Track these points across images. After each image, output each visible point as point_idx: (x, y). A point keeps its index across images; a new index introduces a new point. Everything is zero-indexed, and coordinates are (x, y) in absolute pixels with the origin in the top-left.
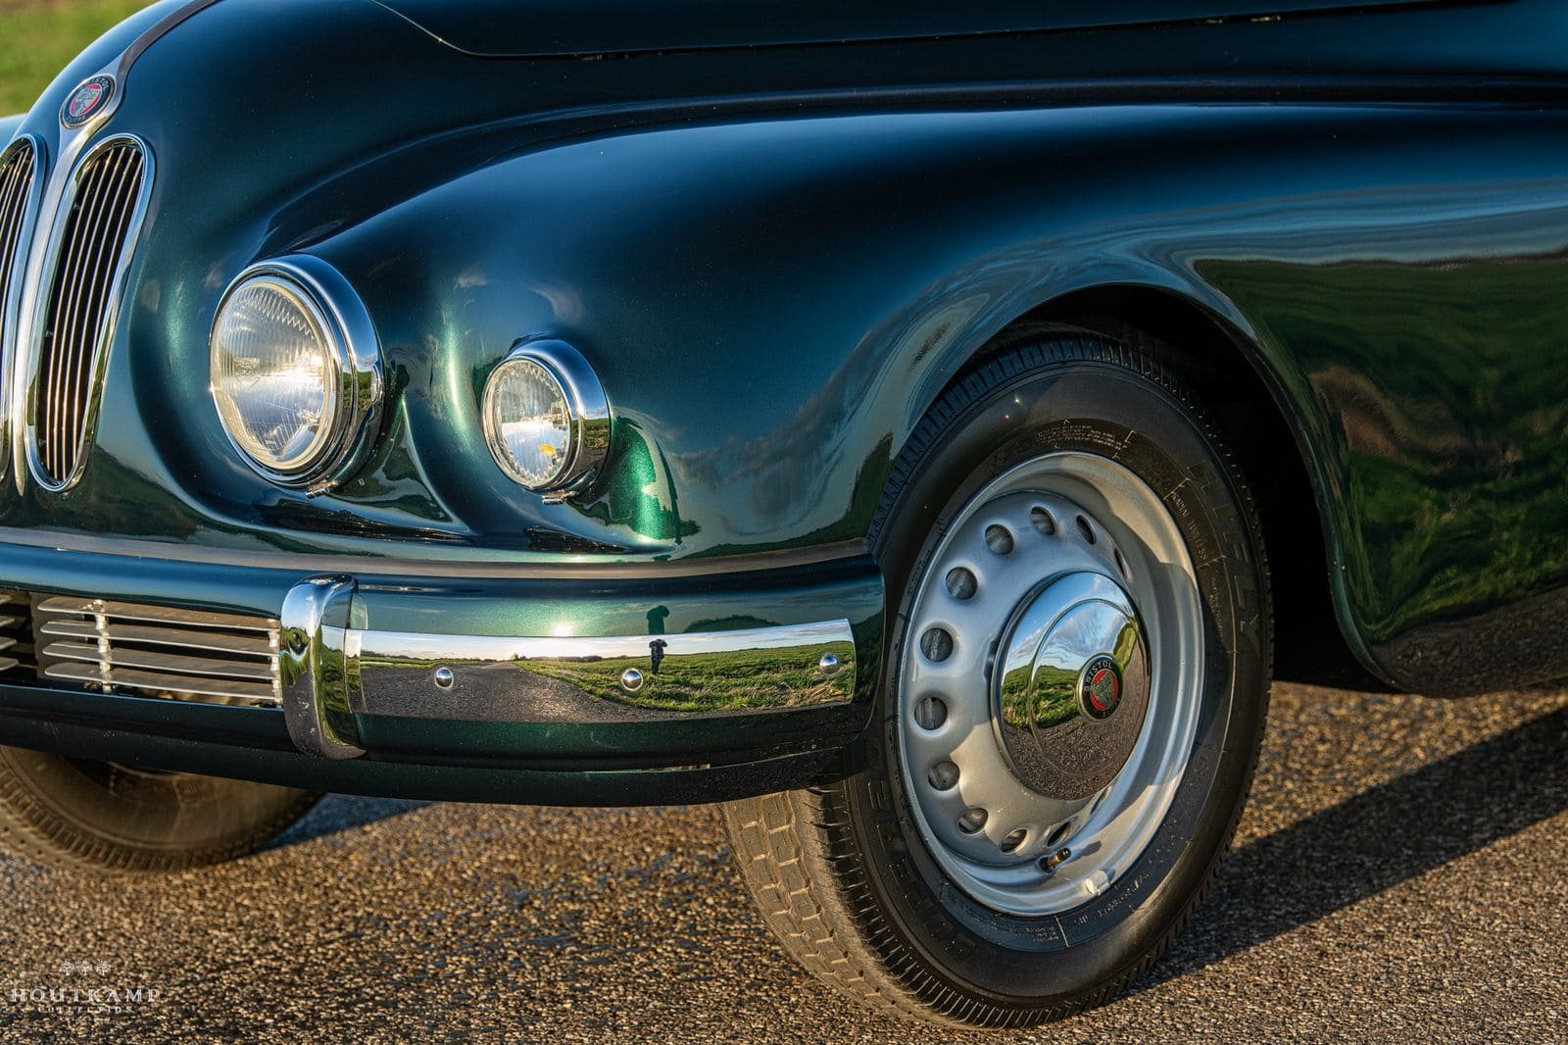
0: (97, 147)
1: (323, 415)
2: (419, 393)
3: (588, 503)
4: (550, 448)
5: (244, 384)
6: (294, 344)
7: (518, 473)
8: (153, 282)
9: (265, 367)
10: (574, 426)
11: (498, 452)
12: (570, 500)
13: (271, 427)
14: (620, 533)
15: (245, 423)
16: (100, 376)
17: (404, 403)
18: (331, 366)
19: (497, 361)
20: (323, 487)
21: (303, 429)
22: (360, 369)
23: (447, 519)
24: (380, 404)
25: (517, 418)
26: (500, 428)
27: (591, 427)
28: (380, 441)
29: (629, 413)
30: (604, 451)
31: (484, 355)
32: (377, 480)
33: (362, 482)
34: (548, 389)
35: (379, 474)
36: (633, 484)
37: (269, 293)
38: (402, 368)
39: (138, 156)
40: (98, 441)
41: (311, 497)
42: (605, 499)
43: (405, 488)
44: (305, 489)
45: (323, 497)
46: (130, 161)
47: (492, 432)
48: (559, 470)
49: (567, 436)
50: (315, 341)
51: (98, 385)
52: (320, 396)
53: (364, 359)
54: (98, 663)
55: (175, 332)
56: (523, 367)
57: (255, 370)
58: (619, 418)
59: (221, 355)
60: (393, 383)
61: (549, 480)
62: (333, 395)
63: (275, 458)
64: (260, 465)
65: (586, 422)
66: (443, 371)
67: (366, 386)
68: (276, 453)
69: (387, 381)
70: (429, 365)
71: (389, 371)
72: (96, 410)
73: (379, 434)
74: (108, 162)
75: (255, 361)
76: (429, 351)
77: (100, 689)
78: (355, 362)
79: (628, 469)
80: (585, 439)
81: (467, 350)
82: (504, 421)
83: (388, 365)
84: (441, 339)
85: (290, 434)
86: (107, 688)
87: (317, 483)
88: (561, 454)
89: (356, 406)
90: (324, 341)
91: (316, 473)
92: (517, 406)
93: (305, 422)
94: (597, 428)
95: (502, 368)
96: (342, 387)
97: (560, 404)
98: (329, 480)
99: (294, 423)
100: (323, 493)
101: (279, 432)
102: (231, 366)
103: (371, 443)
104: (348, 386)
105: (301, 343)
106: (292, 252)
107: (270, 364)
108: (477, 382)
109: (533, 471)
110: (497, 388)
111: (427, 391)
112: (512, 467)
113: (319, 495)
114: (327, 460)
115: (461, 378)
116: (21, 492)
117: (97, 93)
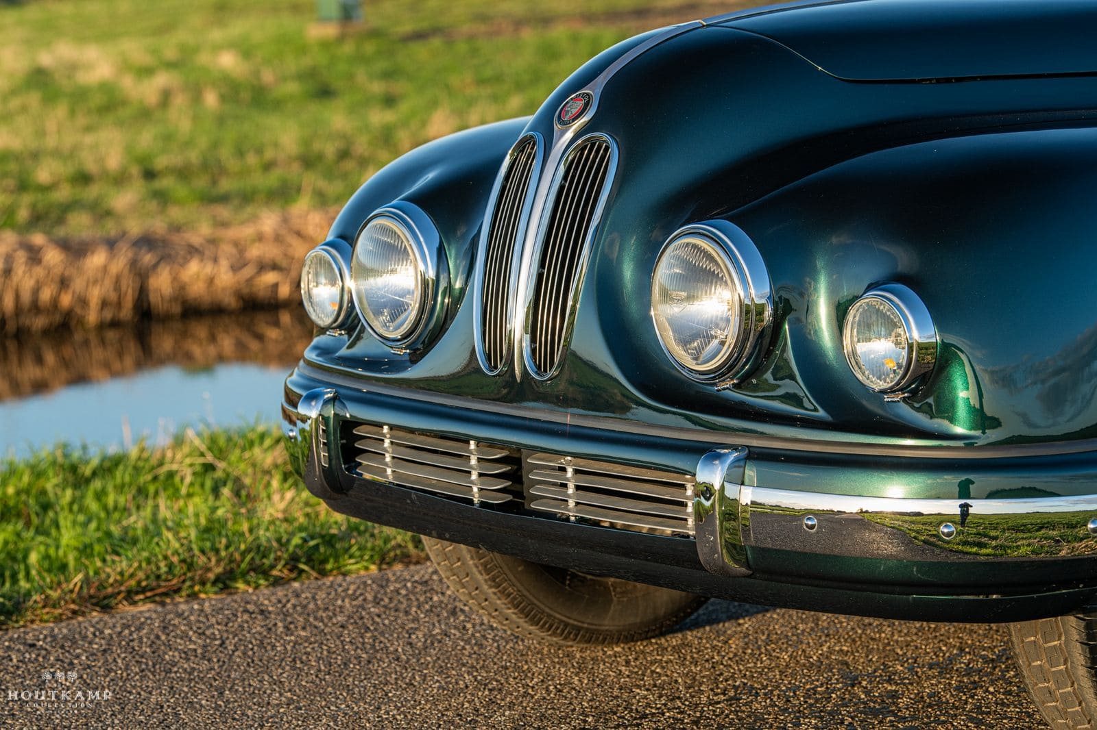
0: (579, 142)
1: (730, 334)
2: (798, 320)
3: (918, 402)
4: (892, 362)
5: (674, 310)
6: (712, 283)
7: (868, 379)
8: (615, 235)
9: (690, 298)
10: (910, 347)
11: (854, 363)
12: (904, 399)
13: (693, 341)
14: (941, 424)
15: (674, 337)
16: (575, 301)
17: (787, 327)
18: (737, 298)
19: (856, 298)
20: (729, 384)
21: (715, 342)
22: (757, 301)
23: (816, 410)
24: (769, 326)
25: (870, 340)
26: (855, 348)
27: (921, 347)
28: (769, 353)
29: (951, 339)
30: (932, 366)
31: (846, 293)
32: (766, 380)
33: (754, 381)
34: (892, 320)
35: (768, 376)
36: (954, 389)
37: (695, 246)
38: (787, 301)
39: (607, 148)
40: (572, 347)
41: (719, 391)
42: (930, 400)
43: (787, 387)
44: (715, 384)
45: (727, 391)
46: (601, 152)
47: (850, 349)
48: (898, 378)
49: (905, 353)
50: (726, 282)
51: (574, 307)
52: (728, 321)
53: (759, 292)
54: (567, 501)
55: (628, 272)
56: (874, 303)
57: (682, 300)
58: (942, 341)
59: (660, 288)
60: (780, 312)
61: (890, 385)
62: (738, 319)
63: (695, 362)
64: (683, 367)
65: (919, 344)
66: (816, 302)
67: (760, 312)
68: (696, 359)
69: (775, 310)
70: (806, 297)
71: (777, 302)
72: (571, 324)
73: (769, 347)
74: (586, 152)
75: (684, 294)
76: (807, 289)
77: (567, 519)
78: (753, 296)
79: (949, 380)
80: (918, 356)
81: (832, 291)
82: (859, 341)
83: (777, 299)
84: (816, 280)
85: (706, 346)
86: (573, 519)
87: (723, 381)
88: (900, 367)
89: (753, 328)
90: (732, 281)
91: (723, 374)
92: (869, 331)
93: (716, 337)
94: (927, 349)
95: (859, 304)
96: (744, 314)
97: (900, 331)
98: (732, 379)
99: (709, 338)
100: (728, 388)
101: (698, 344)
102: (666, 296)
103: (763, 354)
104: (748, 312)
105: (716, 282)
106: (712, 218)
107: (694, 296)
108: (840, 313)
109: (879, 378)
110: (854, 317)
111: (803, 319)
112: (863, 374)
113: (724, 389)
114: (731, 365)
115: (817, 308)
116: (519, 381)
117: (580, 104)
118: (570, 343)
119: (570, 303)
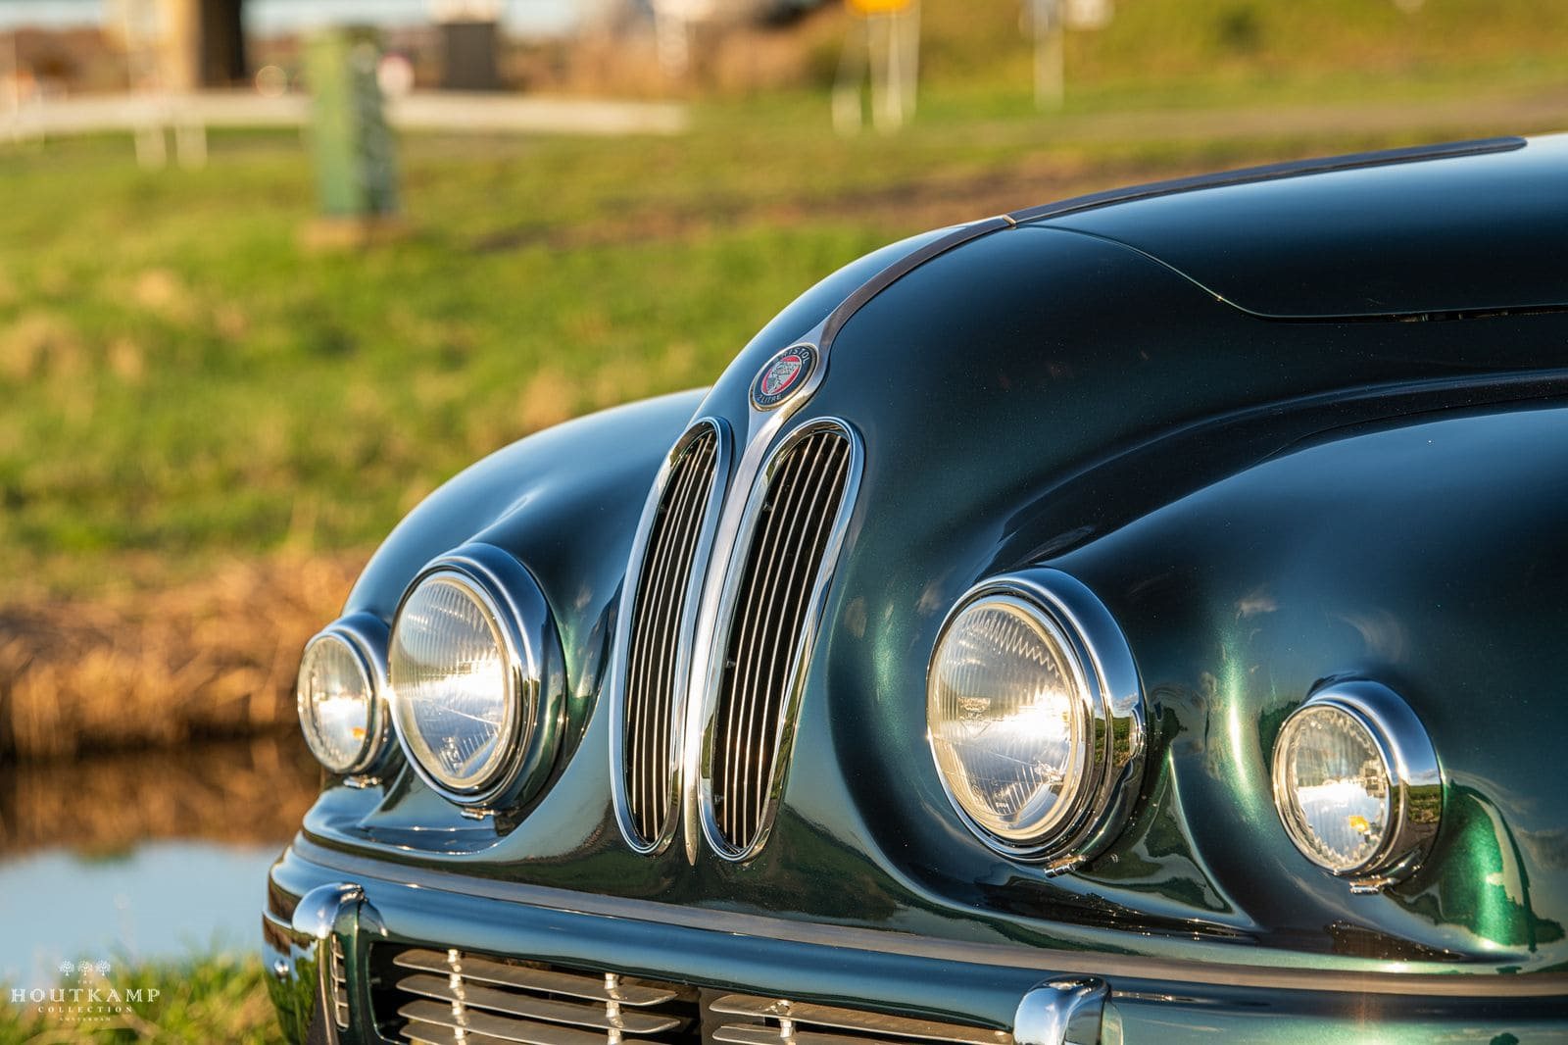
0: (794, 432)
1: (1070, 771)
2: (1191, 746)
3: (1412, 894)
4: (1362, 821)
5: (969, 730)
6: (1034, 681)
7: (1320, 852)
8: (860, 602)
9: (997, 709)
10: (1394, 794)
11: (1293, 824)
12: (1387, 889)
13: (1004, 786)
14: (1452, 934)
15: (970, 780)
16: (791, 717)
17: (1171, 759)
18: (1080, 709)
19: (1291, 708)
20: (1067, 863)
21: (1043, 789)
22: (1116, 713)
23: (1227, 909)
24: (1139, 759)
25: (1319, 781)
26: (1295, 796)
27: (1416, 795)
28: (1140, 806)
29: (1467, 780)
30: (1434, 827)
31: (1275, 697)
32: (1136, 856)
33: (1115, 858)
34: (1360, 746)
35: (1140, 848)
36: (1473, 871)
37: (1004, 617)
38: (1170, 713)
39: (844, 444)
40: (787, 800)
41: (1051, 876)
42: (1434, 890)
43: (1173, 868)
44: (1044, 864)
45: (1067, 875)
46: (833, 451)
47: (1285, 798)
48: (1374, 850)
49: (1384, 805)
50: (1060, 679)
51: (789, 727)
52: (1065, 747)
53: (1119, 701)
55: (885, 664)
56: (1328, 715)
57: (984, 713)
58: (1452, 783)
59: (942, 693)
60: (1158, 732)
61: (1361, 862)
62: (1082, 746)
63: (1007, 825)
64: (988, 833)
65: (1409, 789)
66: (1222, 716)
67: (1122, 730)
68: (1009, 818)
69: (1149, 729)
70: (1204, 709)
71: (1152, 715)
72: (785, 758)
73: (1139, 797)
74: (806, 452)
75: (985, 702)
76: (1205, 693)
78: (1110, 704)
79: (1466, 852)
80: (1408, 810)
81: (1254, 690)
82: (1301, 784)
83: (1151, 709)
84: (1220, 676)
85: (1027, 795)
87: (1060, 857)
88: (1376, 829)
89: (1110, 761)
90: (1071, 676)
91: (1058, 846)
92: (1319, 765)
93: (1045, 780)
94: (1424, 797)
95: (1298, 717)
96: (1093, 737)
97: (1374, 764)
98: (1074, 854)
99: (1032, 781)
100: (1067, 871)
101: (1012, 793)
102: (954, 707)
103: (1129, 809)
104: (1101, 734)
105: (1043, 681)
106: (1031, 565)
107: (1002, 706)
108: (1266, 732)
109: (1340, 850)
110: (1292, 740)
111: (1201, 745)
112: (1312, 844)
113: (1061, 873)
114: (1074, 829)
115: (1224, 724)
116: (692, 862)
117: (795, 366)
118: (783, 793)
119: (782, 721)
